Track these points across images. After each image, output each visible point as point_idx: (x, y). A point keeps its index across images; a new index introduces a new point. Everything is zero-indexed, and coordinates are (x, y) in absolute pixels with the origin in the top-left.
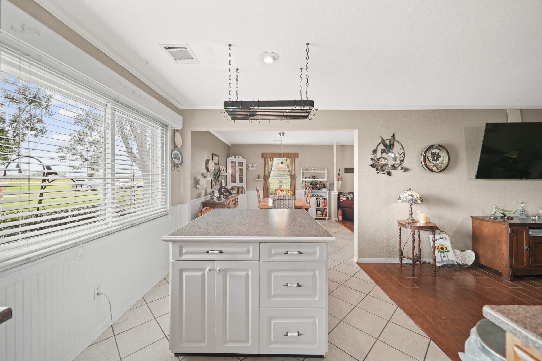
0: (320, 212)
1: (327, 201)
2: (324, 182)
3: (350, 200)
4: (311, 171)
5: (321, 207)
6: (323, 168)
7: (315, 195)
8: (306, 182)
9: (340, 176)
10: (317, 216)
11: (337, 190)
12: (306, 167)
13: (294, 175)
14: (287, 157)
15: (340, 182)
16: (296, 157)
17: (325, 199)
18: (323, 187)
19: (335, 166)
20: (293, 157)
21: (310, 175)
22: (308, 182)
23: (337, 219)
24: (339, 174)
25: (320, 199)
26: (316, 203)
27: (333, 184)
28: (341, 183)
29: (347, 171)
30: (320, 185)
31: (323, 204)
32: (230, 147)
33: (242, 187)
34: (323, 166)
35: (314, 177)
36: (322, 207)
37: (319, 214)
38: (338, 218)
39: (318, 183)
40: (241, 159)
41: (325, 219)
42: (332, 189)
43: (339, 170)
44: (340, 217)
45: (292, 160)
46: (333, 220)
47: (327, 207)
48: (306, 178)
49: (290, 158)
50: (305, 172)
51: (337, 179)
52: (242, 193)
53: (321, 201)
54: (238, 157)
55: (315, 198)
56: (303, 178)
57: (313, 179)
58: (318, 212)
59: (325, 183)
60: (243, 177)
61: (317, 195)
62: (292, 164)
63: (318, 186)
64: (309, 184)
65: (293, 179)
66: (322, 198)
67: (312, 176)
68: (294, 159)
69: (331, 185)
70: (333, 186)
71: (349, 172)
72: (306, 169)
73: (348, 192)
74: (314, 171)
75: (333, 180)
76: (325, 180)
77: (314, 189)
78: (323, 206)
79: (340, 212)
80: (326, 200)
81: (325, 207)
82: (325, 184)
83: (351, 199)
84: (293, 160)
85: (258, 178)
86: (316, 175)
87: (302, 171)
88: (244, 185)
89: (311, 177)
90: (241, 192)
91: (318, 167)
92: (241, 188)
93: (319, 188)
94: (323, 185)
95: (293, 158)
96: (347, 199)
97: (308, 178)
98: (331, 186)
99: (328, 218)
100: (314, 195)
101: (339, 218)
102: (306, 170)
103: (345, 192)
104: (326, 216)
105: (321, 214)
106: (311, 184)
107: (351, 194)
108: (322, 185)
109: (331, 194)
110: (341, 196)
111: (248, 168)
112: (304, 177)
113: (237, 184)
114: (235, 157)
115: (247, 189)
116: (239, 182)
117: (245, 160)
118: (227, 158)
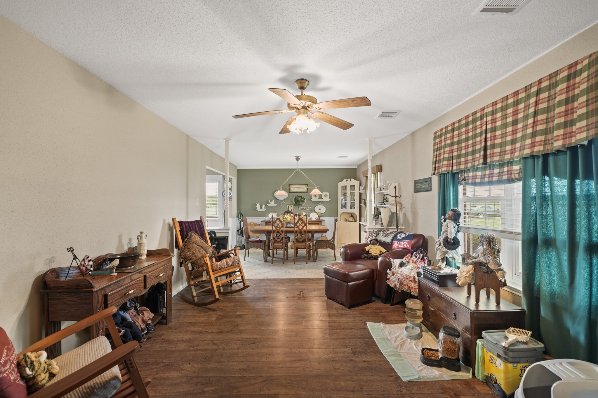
40: (353, 182)
54: (351, 180)
60: (355, 202)
88: (356, 211)
113: (348, 210)
114: (347, 181)
115: (360, 216)
116: (351, 208)
117: (358, 182)
118: (339, 184)
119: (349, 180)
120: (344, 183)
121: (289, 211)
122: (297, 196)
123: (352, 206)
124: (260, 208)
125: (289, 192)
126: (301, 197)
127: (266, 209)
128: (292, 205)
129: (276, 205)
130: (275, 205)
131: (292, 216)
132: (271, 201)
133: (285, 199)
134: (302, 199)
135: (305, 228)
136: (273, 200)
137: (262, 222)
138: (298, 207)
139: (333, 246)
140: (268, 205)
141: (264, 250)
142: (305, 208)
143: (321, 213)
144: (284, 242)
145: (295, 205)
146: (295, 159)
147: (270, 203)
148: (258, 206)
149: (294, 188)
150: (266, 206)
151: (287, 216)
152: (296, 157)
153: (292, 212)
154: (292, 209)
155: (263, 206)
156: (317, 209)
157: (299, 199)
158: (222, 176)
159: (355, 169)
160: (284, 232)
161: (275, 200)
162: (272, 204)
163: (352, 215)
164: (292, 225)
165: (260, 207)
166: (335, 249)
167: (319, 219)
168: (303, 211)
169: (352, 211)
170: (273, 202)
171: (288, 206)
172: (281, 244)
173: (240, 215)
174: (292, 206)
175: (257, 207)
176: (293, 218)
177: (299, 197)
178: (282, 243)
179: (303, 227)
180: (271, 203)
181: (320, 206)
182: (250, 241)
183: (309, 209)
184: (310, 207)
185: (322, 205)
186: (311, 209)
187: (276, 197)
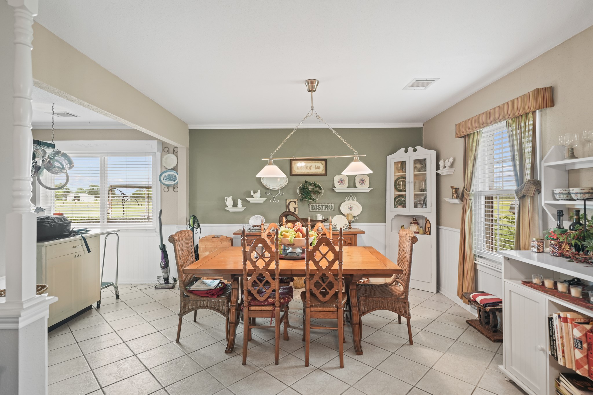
40: (421, 153)
54: (415, 150)
60: (426, 194)
88: (429, 213)
113: (410, 210)
114: (406, 151)
115: (438, 224)
116: (416, 206)
117: (434, 153)
118: (388, 158)
119: (410, 149)
120: (400, 155)
121: (289, 211)
122: (306, 182)
123: (420, 202)
124: (233, 206)
125: (291, 174)
126: (314, 184)
127: (244, 208)
128: (296, 200)
129: (264, 199)
130: (262, 200)
131: (299, 230)
132: (254, 193)
133: (283, 189)
134: (316, 187)
135: (336, 266)
136: (259, 191)
137: (234, 234)
138: (306, 204)
139: (404, 307)
140: (249, 199)
141: (227, 315)
142: (322, 206)
143: (353, 215)
144: (277, 304)
145: (301, 200)
146: (305, 88)
147: (252, 197)
148: (229, 202)
149: (300, 167)
150: (245, 202)
151: (287, 229)
152: (307, 81)
153: (296, 213)
154: (295, 209)
155: (240, 202)
156: (344, 208)
157: (310, 188)
158: (158, 143)
159: (420, 129)
160: (277, 277)
161: (264, 190)
162: (257, 198)
163: (415, 220)
164: (299, 251)
165: (232, 203)
166: (409, 314)
167: (350, 228)
168: (319, 212)
169: (419, 212)
170: (258, 194)
171: (288, 202)
172: (270, 308)
173: (191, 221)
174: (295, 202)
175: (227, 203)
176: (301, 235)
177: (310, 184)
178: (273, 305)
179: (332, 263)
180: (254, 195)
181: (351, 202)
182: (192, 292)
183: (329, 208)
184: (331, 204)
185: (355, 199)
186: (333, 208)
187: (264, 184)
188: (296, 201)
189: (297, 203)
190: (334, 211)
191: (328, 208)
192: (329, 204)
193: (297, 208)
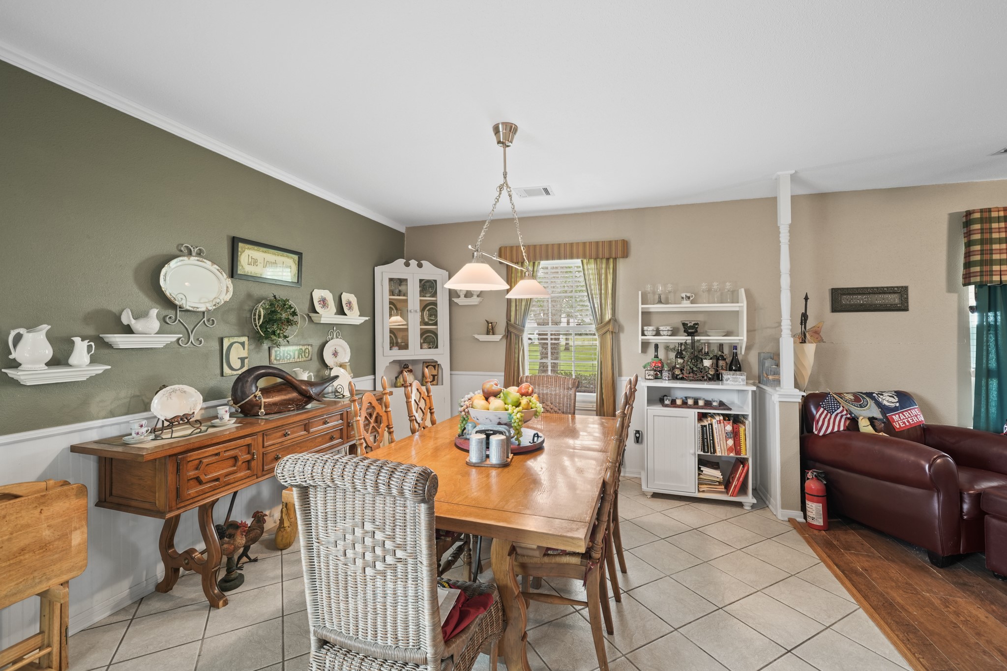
0: (717, 474)
1: (747, 430)
2: (735, 348)
3: (867, 436)
4: (680, 304)
5: (718, 454)
6: (733, 292)
7: (696, 402)
8: (656, 346)
9: (810, 324)
10: (704, 488)
11: (797, 386)
12: (660, 289)
13: (614, 319)
14: (584, 257)
15: (810, 348)
16: (620, 254)
17: (737, 420)
18: (731, 369)
19: (785, 281)
20: (607, 255)
21: (677, 321)
22: (667, 348)
23: (799, 516)
24: (804, 317)
25: (714, 421)
26: (698, 436)
27: (775, 357)
28: (817, 353)
29: (845, 300)
30: (717, 358)
31: (731, 442)
32: (403, 234)
33: (433, 364)
34: (728, 285)
35: (691, 330)
36: (725, 454)
37: (711, 483)
38: (804, 508)
39: (707, 354)
40: (429, 271)
41: (740, 505)
42: (770, 377)
43: (806, 299)
44: (815, 510)
45: (604, 266)
46: (780, 517)
47: (747, 452)
48: (658, 333)
49: (596, 259)
50: (654, 308)
51: (794, 336)
52: (435, 382)
53: (721, 429)
54: (420, 266)
55: (693, 413)
56: (646, 333)
57: (689, 334)
58: (706, 471)
59: (742, 352)
60: (437, 329)
61: (701, 403)
62: (603, 281)
63: (707, 363)
64: (672, 355)
65: (609, 337)
66: (727, 417)
67: (684, 325)
68: (611, 260)
69: (768, 363)
70: (778, 365)
71: (856, 305)
72: (660, 297)
73: (855, 394)
74: (692, 303)
75: (777, 341)
76: (741, 339)
77: (691, 375)
78: (730, 450)
79: (813, 485)
80: (743, 423)
81: (738, 452)
82: (740, 357)
83: (869, 430)
84: (607, 268)
85: (488, 333)
86: (700, 319)
87: (641, 306)
88: (441, 355)
89: (682, 329)
90: (434, 380)
91: (709, 291)
92: (434, 367)
93: (712, 372)
94: (729, 360)
95: (608, 259)
96: (847, 429)
97: (665, 333)
98: (766, 365)
99: (755, 501)
100: (690, 402)
101: (808, 514)
102: (660, 302)
103: (839, 395)
104: (743, 490)
105: (720, 483)
106: (679, 355)
107: (871, 403)
108: (724, 359)
109: (767, 396)
110: (819, 414)
111: (456, 300)
112: (651, 328)
113: (415, 351)
114: (407, 264)
116: (421, 346)
117: (445, 274)
118: (376, 268)
119: (413, 263)
120: (397, 269)
122: (274, 296)
124: (52, 363)
125: (235, 273)
126: (284, 304)
127: (103, 368)
128: (246, 339)
129: (173, 338)
130: (165, 339)
133: (218, 310)
134: (286, 310)
136: (154, 314)
140: (114, 339)
142: (294, 352)
145: (257, 339)
148: (36, 348)
149: (254, 261)
154: (242, 360)
155: (80, 349)
156: (327, 353)
162: (147, 334)
165: (48, 353)
169: (426, 354)
170: (153, 322)
171: (225, 344)
174: (243, 344)
180: (135, 325)
181: (337, 341)
183: (305, 355)
184: (307, 347)
185: (340, 337)
186: (311, 353)
187: (168, 294)
188: (244, 342)
189: (246, 346)
190: (311, 360)
191: (303, 356)
192: (305, 347)
193: (247, 358)
